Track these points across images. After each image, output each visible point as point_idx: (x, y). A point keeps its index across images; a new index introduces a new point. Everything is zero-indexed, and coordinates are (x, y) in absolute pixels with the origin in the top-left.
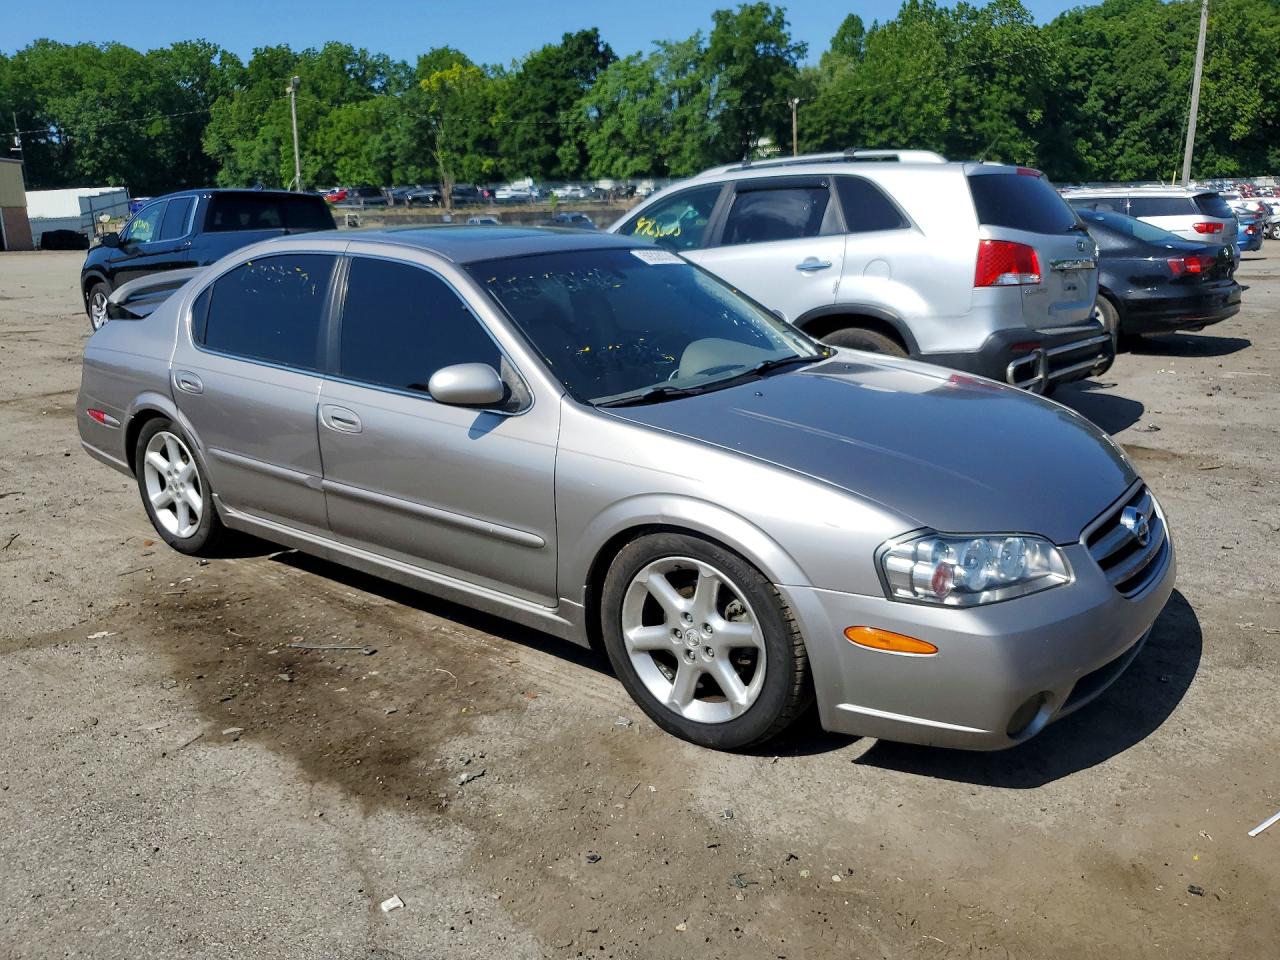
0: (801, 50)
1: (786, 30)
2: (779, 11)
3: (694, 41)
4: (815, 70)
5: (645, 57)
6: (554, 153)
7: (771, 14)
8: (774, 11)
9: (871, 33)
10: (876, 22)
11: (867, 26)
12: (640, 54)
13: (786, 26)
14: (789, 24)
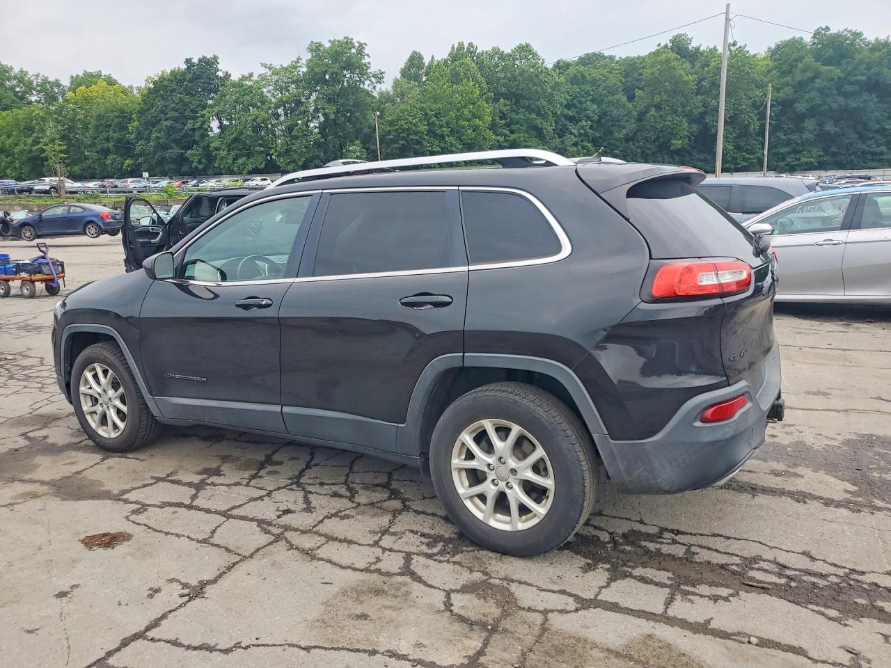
0: (379, 77)
1: (366, 60)
2: (360, 45)
3: (295, 66)
4: (388, 93)
5: (255, 78)
6: (183, 154)
7: (354, 47)
8: (356, 45)
9: (430, 67)
10: (433, 57)
11: (427, 61)
12: (251, 75)
13: (366, 57)
14: (368, 55)
